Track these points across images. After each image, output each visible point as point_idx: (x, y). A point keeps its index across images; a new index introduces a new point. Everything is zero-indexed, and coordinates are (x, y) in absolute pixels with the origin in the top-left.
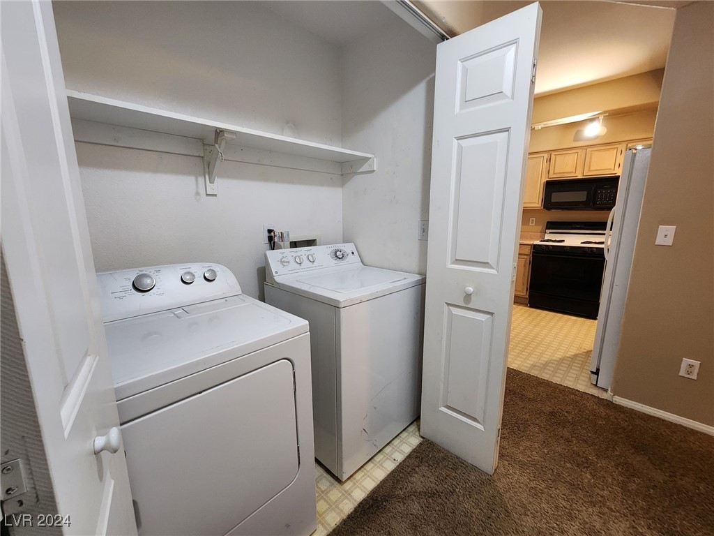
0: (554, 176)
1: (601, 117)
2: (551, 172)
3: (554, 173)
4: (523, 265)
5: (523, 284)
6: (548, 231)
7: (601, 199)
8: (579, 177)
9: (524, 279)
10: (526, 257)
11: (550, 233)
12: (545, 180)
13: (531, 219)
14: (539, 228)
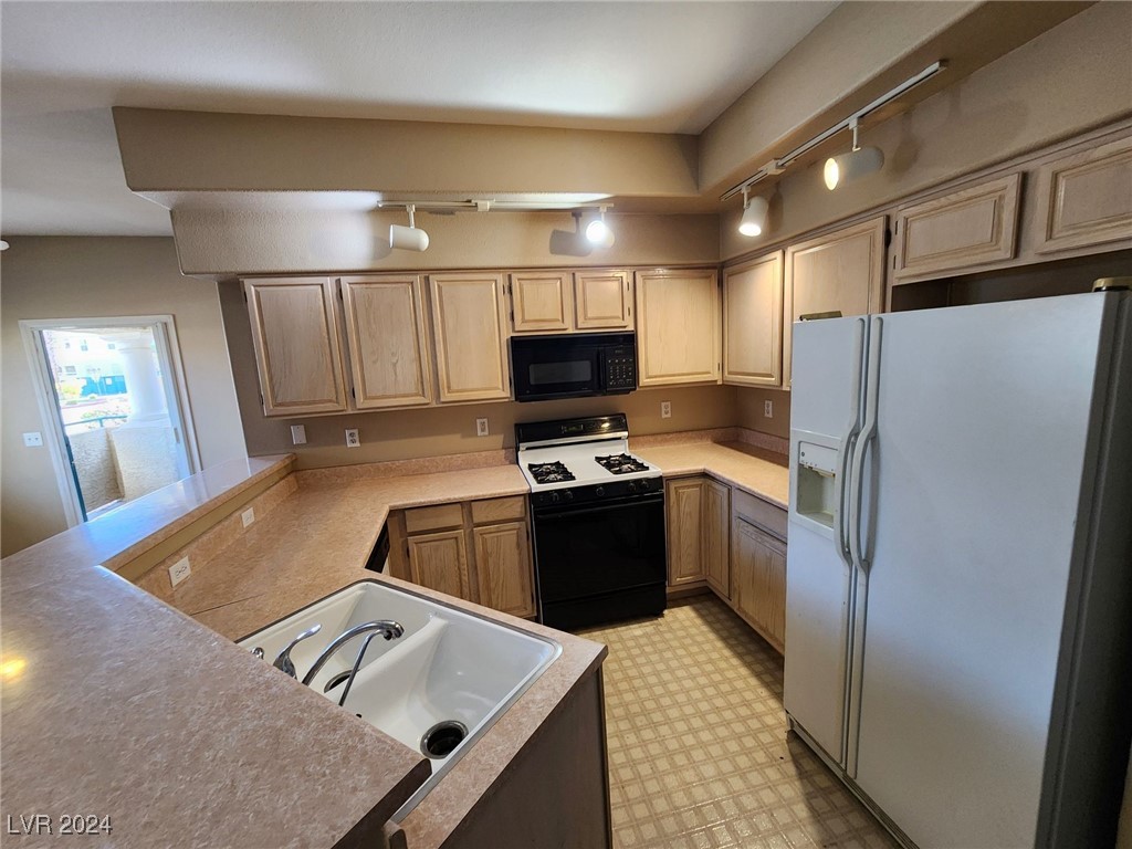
0: (525, 328)
1: (603, 209)
2: (518, 317)
3: (524, 321)
4: (514, 545)
5: (523, 589)
6: (523, 446)
7: (615, 376)
8: (571, 331)
9: (522, 577)
10: (516, 524)
11: (527, 449)
12: (507, 334)
13: (478, 421)
14: (499, 439)
